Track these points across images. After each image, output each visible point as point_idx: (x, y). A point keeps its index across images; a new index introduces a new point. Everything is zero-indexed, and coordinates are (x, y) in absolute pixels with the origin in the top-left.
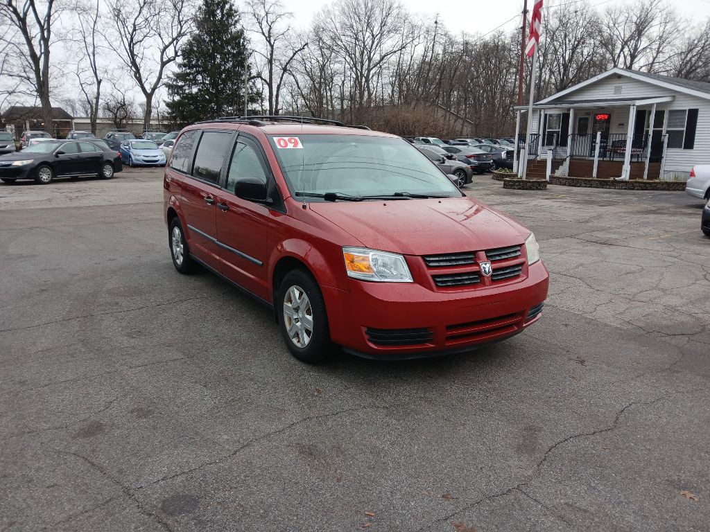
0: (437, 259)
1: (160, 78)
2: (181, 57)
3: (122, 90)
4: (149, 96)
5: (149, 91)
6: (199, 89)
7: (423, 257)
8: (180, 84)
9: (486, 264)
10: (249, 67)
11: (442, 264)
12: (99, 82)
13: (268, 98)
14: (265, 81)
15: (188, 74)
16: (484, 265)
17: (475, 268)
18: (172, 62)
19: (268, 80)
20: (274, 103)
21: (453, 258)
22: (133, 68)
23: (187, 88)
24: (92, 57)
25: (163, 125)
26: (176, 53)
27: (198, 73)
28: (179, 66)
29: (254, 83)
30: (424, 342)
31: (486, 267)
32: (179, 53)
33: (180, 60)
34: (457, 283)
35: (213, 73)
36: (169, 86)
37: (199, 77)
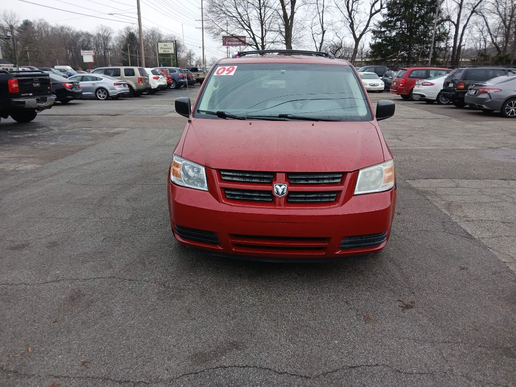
0: (231, 174)
1: (367, 26)
2: (386, 9)
3: (341, 37)
4: (357, 41)
5: (358, 37)
6: (396, 33)
7: (219, 171)
8: (383, 29)
9: (280, 186)
10: (440, 12)
11: (235, 179)
12: (324, 32)
13: (453, 37)
14: (453, 22)
15: (390, 22)
16: (278, 187)
17: (268, 188)
18: (378, 13)
19: (456, 22)
20: (458, 41)
21: (248, 175)
22: (349, 20)
23: (388, 32)
24: (321, 15)
25: (365, 62)
26: (382, 6)
27: (397, 20)
28: (384, 15)
29: (443, 25)
30: (216, 244)
31: (280, 188)
32: (385, 6)
33: (385, 11)
34: (246, 198)
35: (410, 19)
36: (374, 32)
37: (398, 23)
